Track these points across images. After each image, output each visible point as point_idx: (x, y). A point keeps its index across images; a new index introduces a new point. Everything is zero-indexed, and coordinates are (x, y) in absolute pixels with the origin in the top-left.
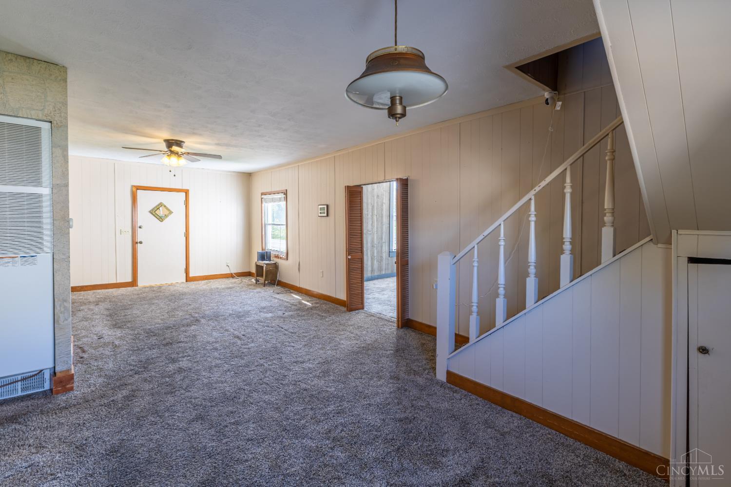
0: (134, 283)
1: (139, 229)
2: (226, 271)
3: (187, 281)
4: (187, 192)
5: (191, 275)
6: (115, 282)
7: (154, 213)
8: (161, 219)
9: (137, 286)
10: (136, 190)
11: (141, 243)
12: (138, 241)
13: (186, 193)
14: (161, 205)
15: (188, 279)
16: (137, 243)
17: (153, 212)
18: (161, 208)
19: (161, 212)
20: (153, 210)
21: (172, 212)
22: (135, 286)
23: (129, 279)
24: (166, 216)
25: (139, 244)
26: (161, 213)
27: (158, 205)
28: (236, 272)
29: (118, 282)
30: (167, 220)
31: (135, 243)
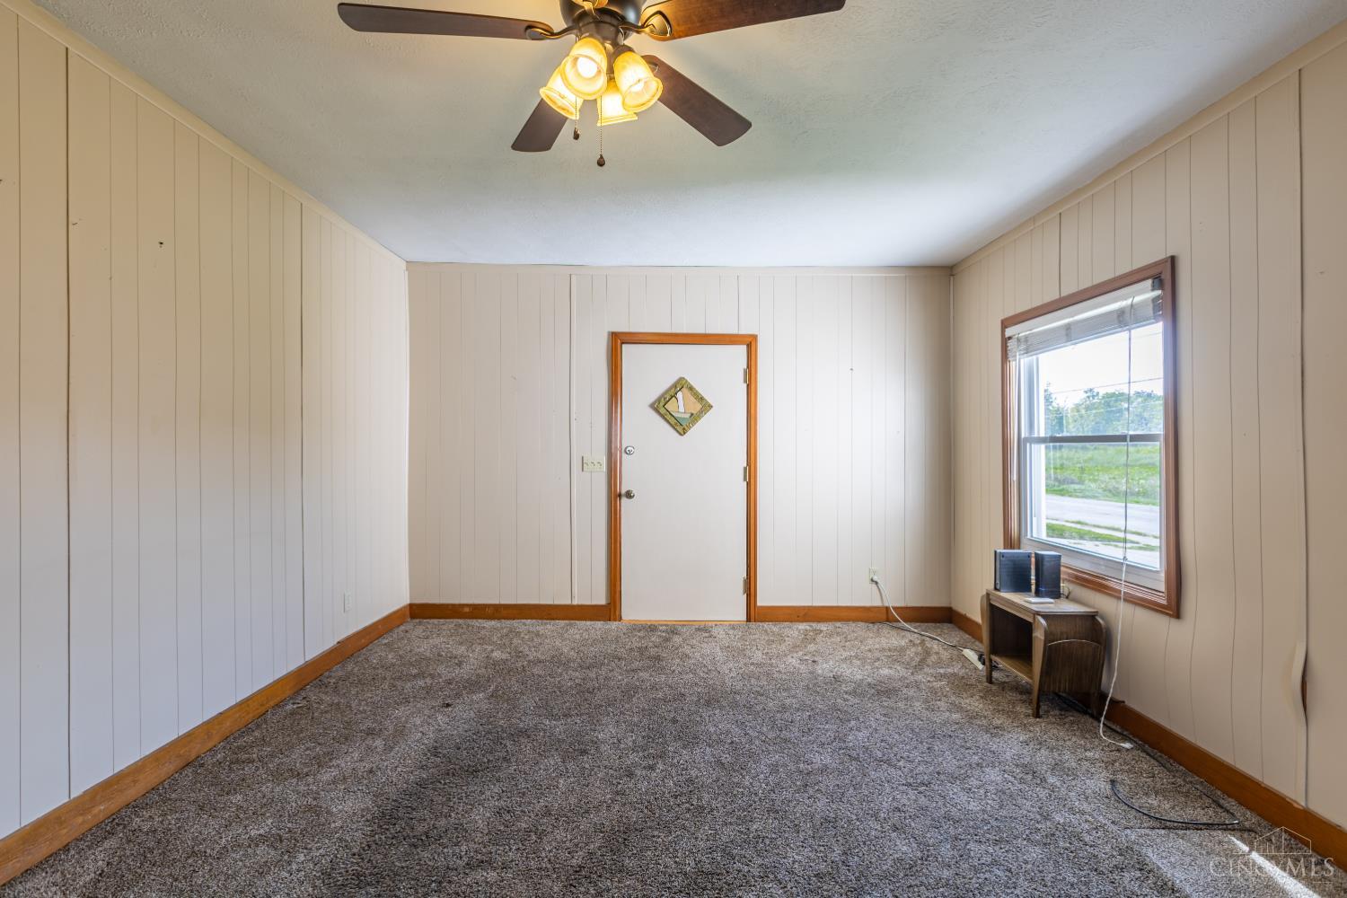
0: (610, 610)
1: (624, 455)
2: (868, 598)
3: (749, 620)
4: (750, 343)
5: (763, 600)
6: (568, 602)
7: (662, 411)
8: (680, 427)
9: (621, 619)
10: (618, 341)
11: (629, 495)
12: (623, 492)
13: (749, 346)
14: (680, 385)
15: (755, 614)
16: (620, 495)
17: (660, 406)
18: (680, 395)
19: (681, 406)
20: (659, 400)
21: (711, 407)
22: (615, 620)
23: (600, 599)
24: (694, 418)
25: (624, 500)
26: (682, 409)
27: (675, 386)
28: (901, 604)
29: (575, 602)
30: (694, 431)
31: (615, 497)
